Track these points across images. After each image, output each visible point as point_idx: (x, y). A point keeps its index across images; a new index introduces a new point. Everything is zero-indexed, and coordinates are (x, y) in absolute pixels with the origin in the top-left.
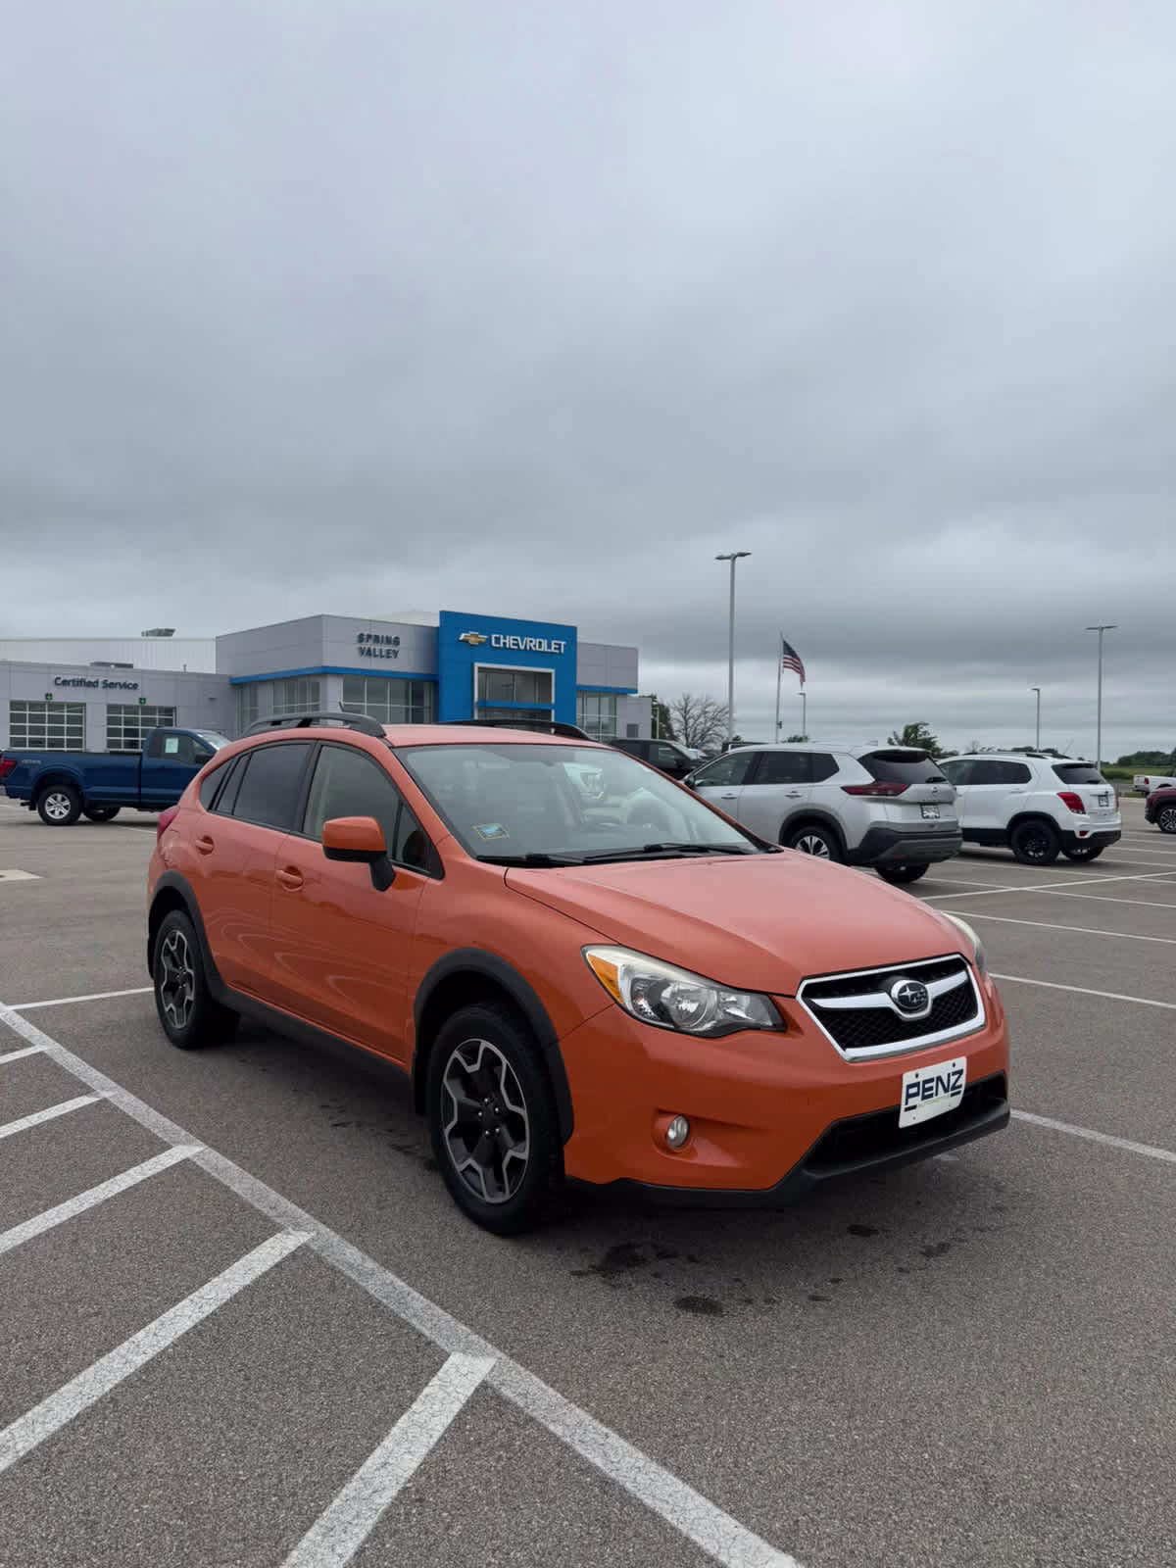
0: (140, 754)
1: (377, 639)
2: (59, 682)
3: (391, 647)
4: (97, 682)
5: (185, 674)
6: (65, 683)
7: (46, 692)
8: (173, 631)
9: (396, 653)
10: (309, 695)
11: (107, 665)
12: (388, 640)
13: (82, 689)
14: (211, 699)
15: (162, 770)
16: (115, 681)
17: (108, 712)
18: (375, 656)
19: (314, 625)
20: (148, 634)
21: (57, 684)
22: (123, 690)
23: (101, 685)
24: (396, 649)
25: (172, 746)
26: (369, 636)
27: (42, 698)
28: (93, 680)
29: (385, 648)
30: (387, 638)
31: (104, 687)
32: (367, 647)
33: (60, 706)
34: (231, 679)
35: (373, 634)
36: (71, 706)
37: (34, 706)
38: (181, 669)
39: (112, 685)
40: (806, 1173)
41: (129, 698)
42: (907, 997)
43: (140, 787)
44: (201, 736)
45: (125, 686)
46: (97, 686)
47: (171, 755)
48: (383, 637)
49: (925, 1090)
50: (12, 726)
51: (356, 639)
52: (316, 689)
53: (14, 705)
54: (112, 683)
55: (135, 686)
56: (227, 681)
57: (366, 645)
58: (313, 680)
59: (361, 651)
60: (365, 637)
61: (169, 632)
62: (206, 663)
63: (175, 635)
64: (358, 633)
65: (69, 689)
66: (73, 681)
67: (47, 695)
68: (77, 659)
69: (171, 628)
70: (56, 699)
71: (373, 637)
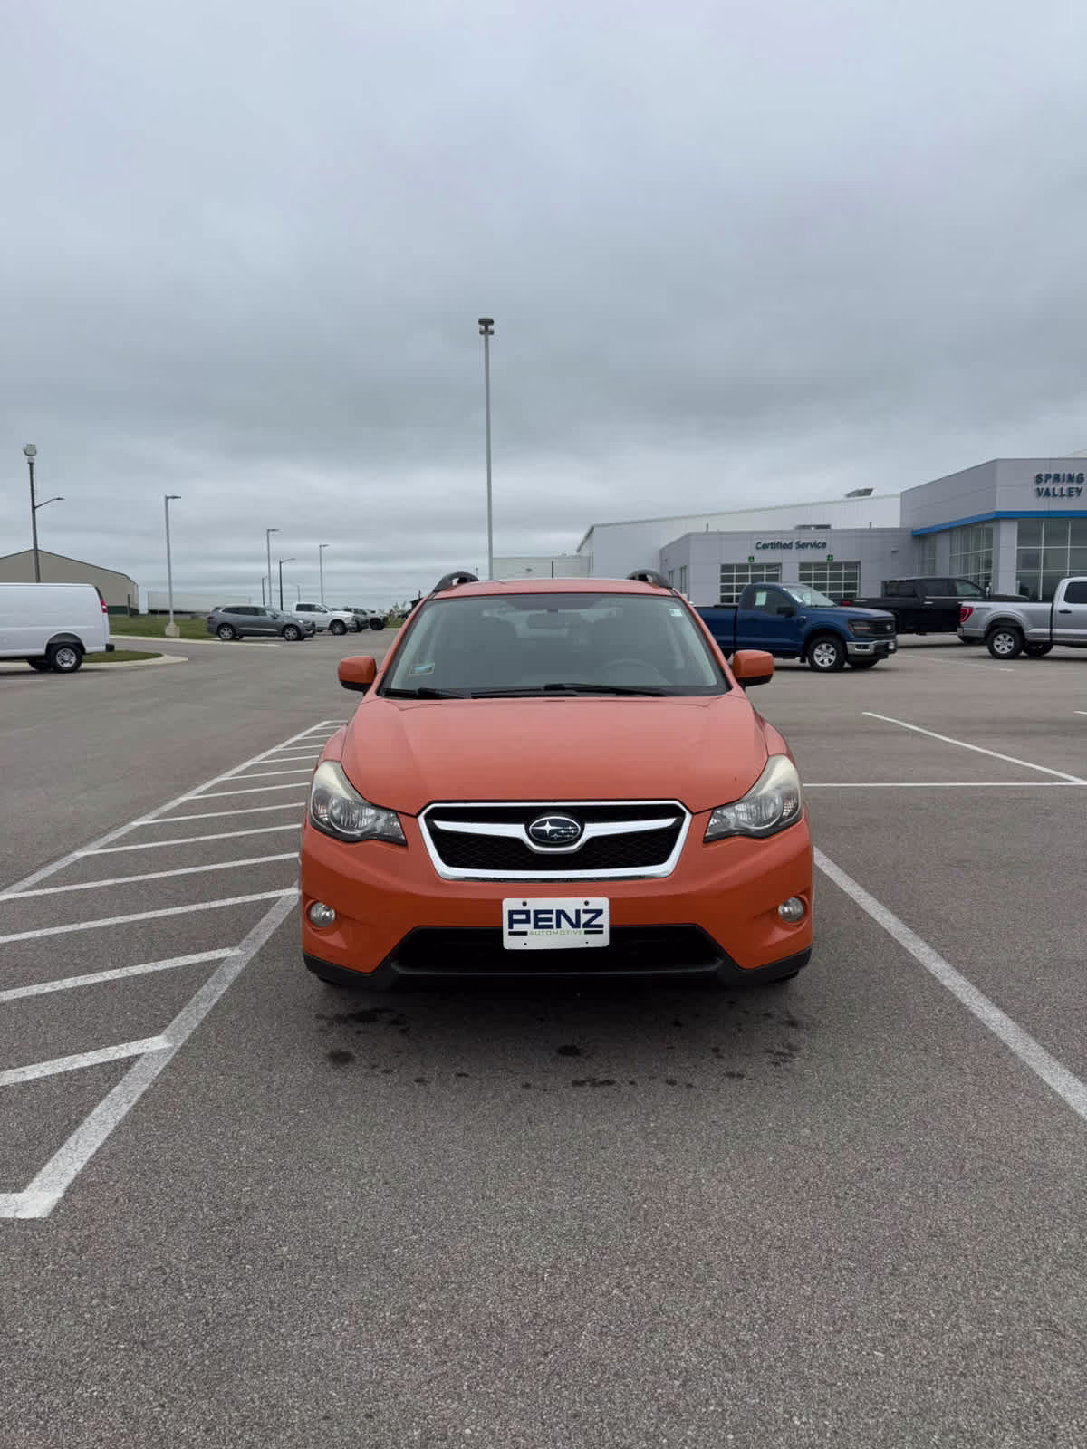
0: (736, 607)
1: (1057, 478)
2: (760, 546)
3: (1075, 485)
4: (791, 544)
5: (870, 530)
6: (765, 546)
7: (750, 555)
8: (871, 490)
9: (1079, 491)
10: (983, 541)
11: (809, 527)
12: (1071, 478)
13: (778, 551)
14: (894, 552)
15: (753, 620)
16: (806, 542)
17: (801, 570)
18: (1055, 496)
19: (987, 472)
20: (849, 495)
21: (758, 548)
22: (814, 548)
23: (794, 546)
24: (1080, 487)
25: (761, 599)
26: (1048, 476)
27: (746, 561)
28: (788, 543)
29: (1066, 486)
30: (1069, 475)
31: (797, 548)
32: (1045, 488)
33: (760, 567)
34: (913, 531)
35: (1052, 473)
36: (769, 566)
37: (742, 568)
38: (868, 527)
39: (803, 546)
40: (393, 965)
41: (819, 556)
42: (544, 831)
43: (735, 635)
44: (785, 589)
45: (815, 545)
46: (791, 548)
47: (761, 607)
48: (1064, 475)
49: (540, 920)
50: (722, 586)
51: (1032, 480)
52: (990, 536)
53: (725, 568)
54: (804, 544)
55: (824, 545)
56: (909, 534)
57: (1043, 486)
58: (987, 526)
59: (1039, 493)
60: (1043, 478)
61: (868, 492)
62: (890, 517)
63: (873, 494)
64: (1036, 474)
65: (769, 550)
66: (772, 544)
67: (750, 558)
68: (785, 523)
69: (870, 487)
70: (757, 561)
71: (1053, 477)
